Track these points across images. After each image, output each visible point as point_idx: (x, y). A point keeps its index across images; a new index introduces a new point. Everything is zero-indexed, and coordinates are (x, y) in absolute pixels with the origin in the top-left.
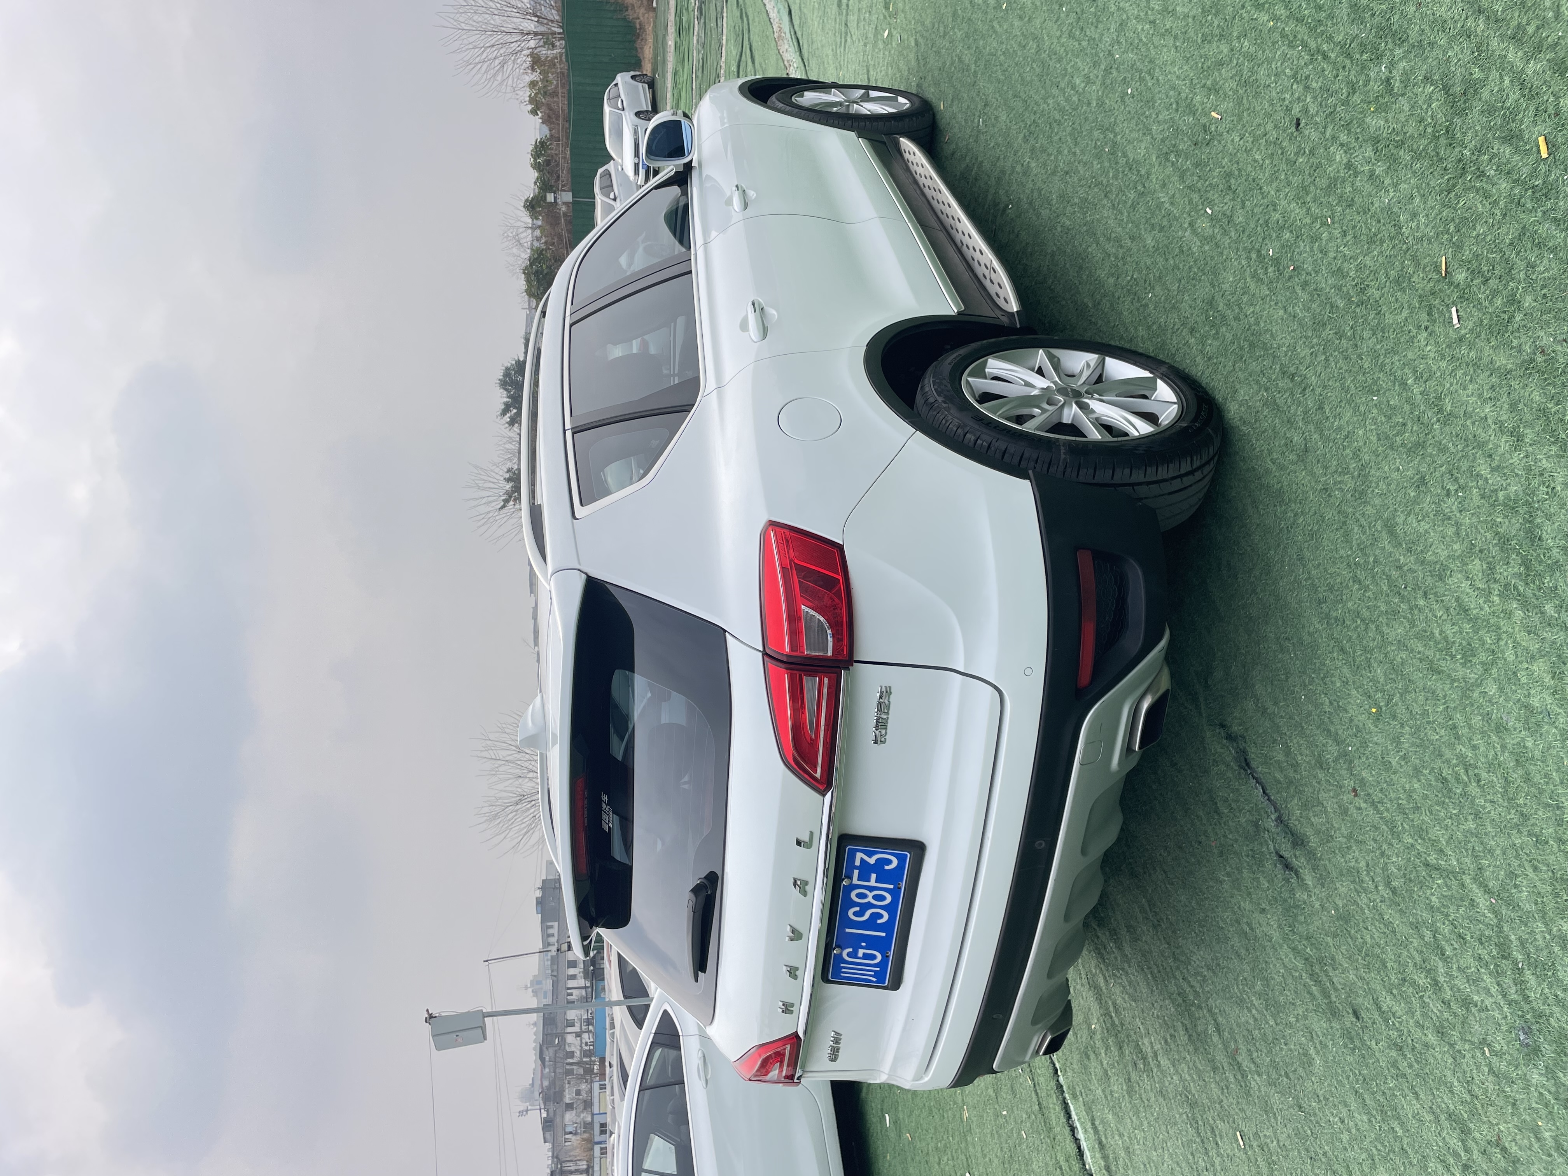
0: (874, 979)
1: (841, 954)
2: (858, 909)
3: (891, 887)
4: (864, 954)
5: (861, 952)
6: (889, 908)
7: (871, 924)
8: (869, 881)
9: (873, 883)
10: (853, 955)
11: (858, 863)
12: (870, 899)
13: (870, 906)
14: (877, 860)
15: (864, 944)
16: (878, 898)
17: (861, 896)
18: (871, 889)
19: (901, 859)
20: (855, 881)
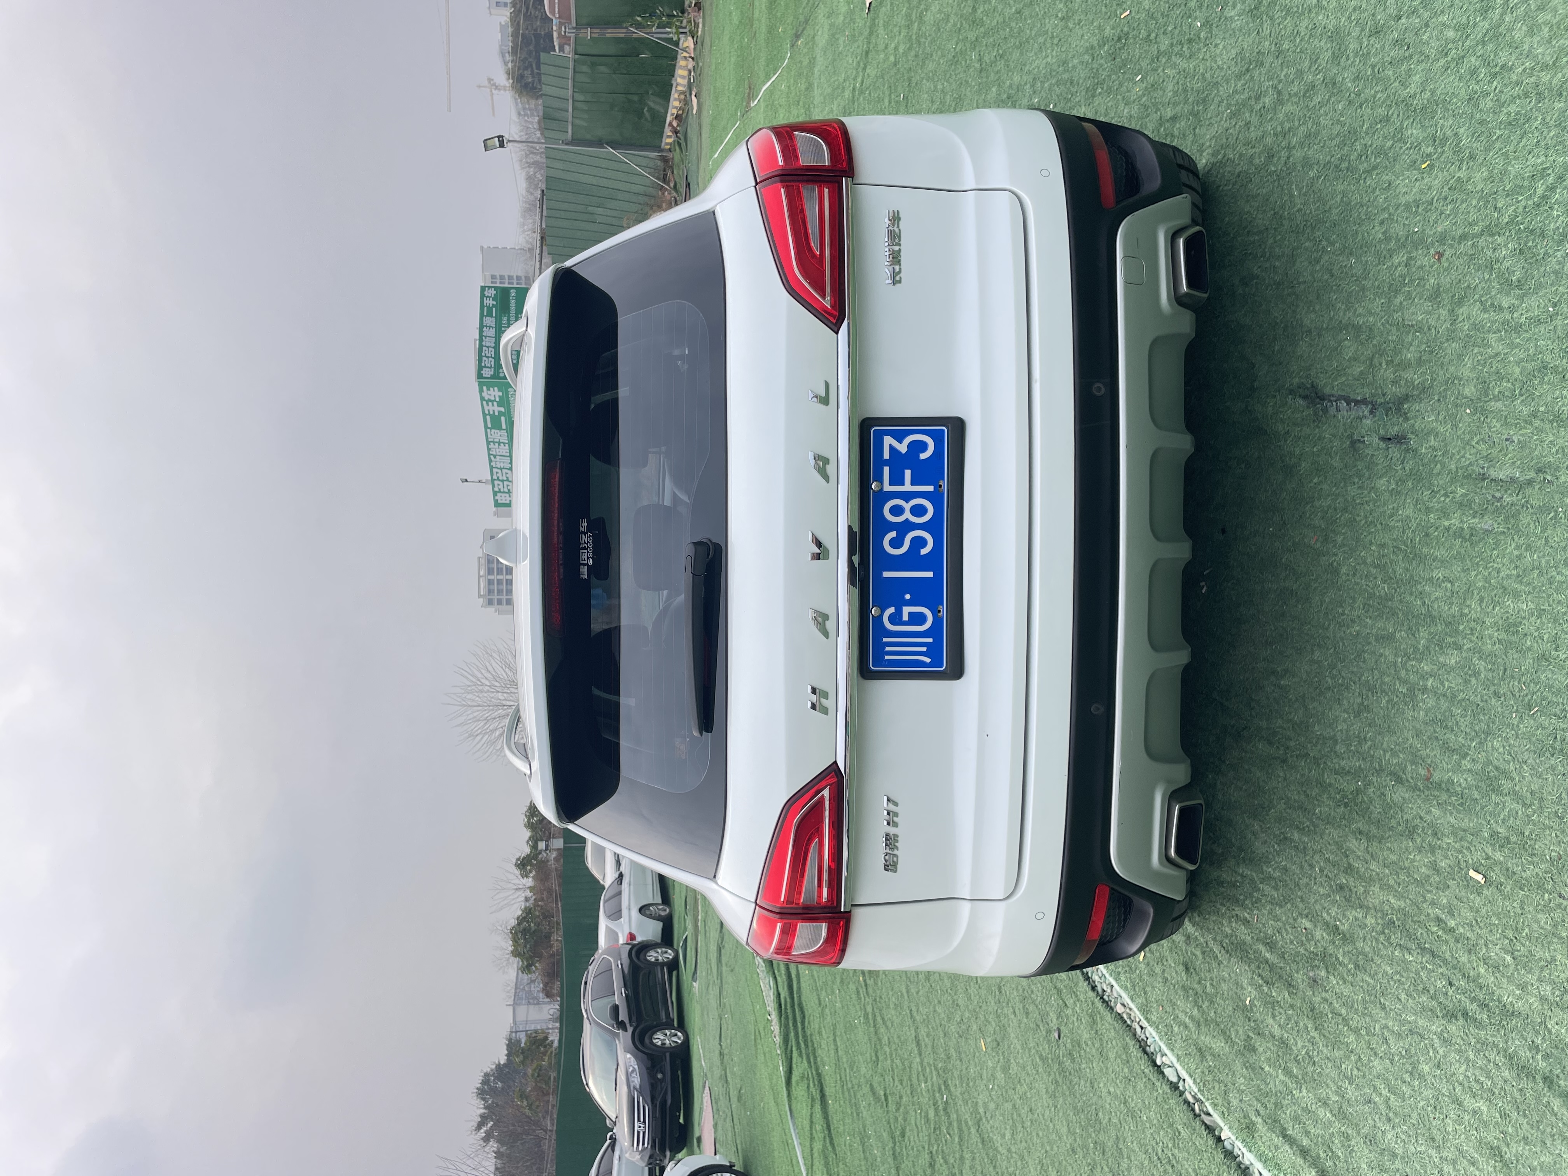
0: (928, 660)
1: (880, 617)
2: (893, 534)
3: (930, 488)
4: (911, 614)
5: (906, 610)
6: (932, 527)
7: (912, 560)
8: (903, 484)
9: (908, 487)
10: (896, 619)
11: (886, 455)
12: (907, 515)
13: (909, 526)
14: (911, 445)
15: (908, 597)
16: (919, 511)
17: (897, 511)
18: (907, 496)
19: (937, 437)
20: (887, 488)
